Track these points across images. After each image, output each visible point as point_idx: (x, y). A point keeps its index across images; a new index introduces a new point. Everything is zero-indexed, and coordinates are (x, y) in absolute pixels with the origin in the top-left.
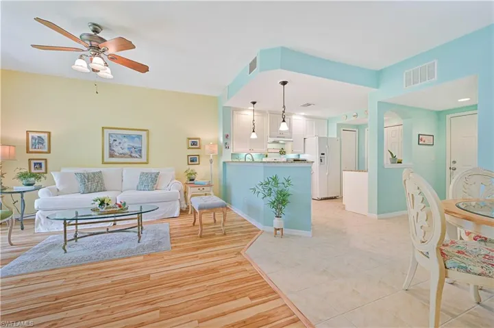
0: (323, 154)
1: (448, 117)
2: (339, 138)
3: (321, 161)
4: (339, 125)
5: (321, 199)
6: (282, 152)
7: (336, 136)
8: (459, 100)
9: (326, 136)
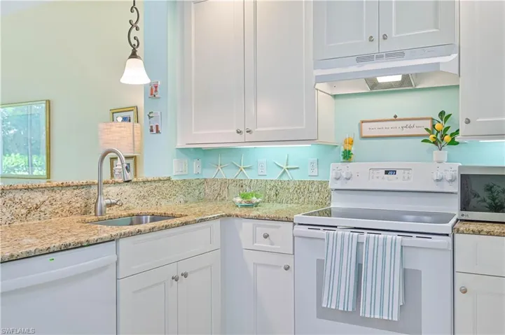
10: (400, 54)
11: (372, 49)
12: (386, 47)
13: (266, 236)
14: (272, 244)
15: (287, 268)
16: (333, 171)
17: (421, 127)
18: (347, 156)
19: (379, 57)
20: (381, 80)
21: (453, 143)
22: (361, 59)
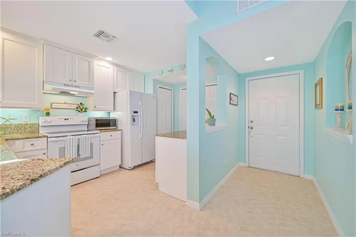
0: (137, 112)
1: (247, 79)
2: (155, 96)
3: (134, 120)
4: (155, 82)
5: (135, 168)
6: (81, 109)
7: (152, 93)
8: (266, 60)
9: (143, 91)
10: (79, 87)
11: (70, 83)
12: (74, 84)
13: (32, 145)
14: (35, 147)
15: (44, 154)
16: (42, 120)
17: (75, 107)
18: (48, 114)
19: (72, 86)
20: (71, 93)
21: (85, 111)
22: (65, 85)
